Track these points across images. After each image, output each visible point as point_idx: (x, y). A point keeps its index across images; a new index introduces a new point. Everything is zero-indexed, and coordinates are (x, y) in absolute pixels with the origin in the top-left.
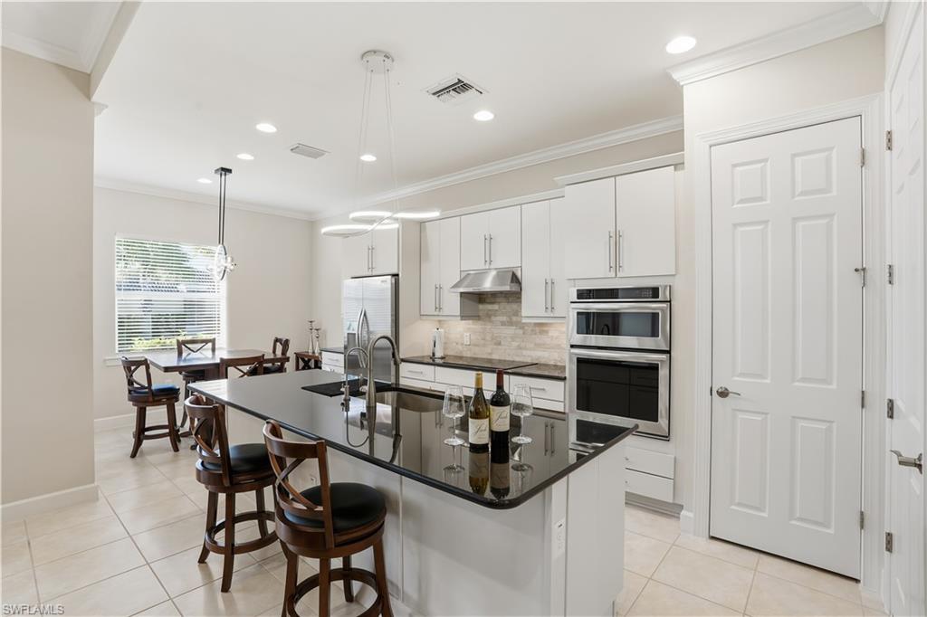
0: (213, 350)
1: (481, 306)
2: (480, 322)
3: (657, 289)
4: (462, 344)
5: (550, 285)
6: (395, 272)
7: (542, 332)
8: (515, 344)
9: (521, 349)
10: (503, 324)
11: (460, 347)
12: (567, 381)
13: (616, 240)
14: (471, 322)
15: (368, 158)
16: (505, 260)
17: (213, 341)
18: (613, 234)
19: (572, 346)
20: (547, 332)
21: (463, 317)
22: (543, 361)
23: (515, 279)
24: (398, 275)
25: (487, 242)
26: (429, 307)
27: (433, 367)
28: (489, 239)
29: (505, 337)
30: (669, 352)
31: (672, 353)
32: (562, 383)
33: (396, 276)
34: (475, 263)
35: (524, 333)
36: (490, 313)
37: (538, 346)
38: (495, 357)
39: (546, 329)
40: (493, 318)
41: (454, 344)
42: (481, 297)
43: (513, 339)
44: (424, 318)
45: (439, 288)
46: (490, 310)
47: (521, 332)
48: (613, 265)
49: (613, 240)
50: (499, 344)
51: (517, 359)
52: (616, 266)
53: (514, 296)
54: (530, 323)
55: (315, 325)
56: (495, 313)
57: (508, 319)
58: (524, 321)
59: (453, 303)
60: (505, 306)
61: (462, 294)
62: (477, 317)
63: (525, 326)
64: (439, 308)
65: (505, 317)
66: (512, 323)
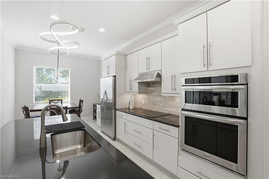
0: (62, 103)
1: (148, 88)
2: (148, 95)
3: (237, 76)
4: (142, 104)
5: (174, 78)
6: (114, 75)
7: (173, 100)
8: (161, 105)
9: (163, 107)
10: (157, 96)
11: (141, 105)
12: (180, 127)
13: (207, 49)
14: (145, 95)
15: (102, 30)
16: (155, 68)
17: (62, 100)
18: (205, 45)
19: (183, 110)
20: (175, 100)
21: (140, 93)
22: (173, 113)
23: (159, 76)
24: (116, 76)
25: (148, 60)
26: (128, 89)
27: (126, 113)
28: (148, 59)
29: (157, 102)
30: (246, 119)
31: (249, 119)
32: (177, 129)
34: (144, 70)
35: (165, 100)
36: (152, 91)
37: (171, 106)
38: (154, 110)
39: (174, 98)
40: (153, 93)
41: (139, 103)
42: (148, 84)
43: (160, 102)
44: (127, 93)
45: (131, 81)
46: (151, 90)
47: (163, 99)
48: (206, 63)
49: (205, 49)
50: (155, 104)
51: (162, 111)
52: (208, 64)
54: (168, 96)
56: (154, 91)
57: (159, 94)
58: (162, 95)
59: (136, 87)
60: (157, 88)
61: (139, 83)
62: (146, 93)
63: (164, 97)
64: (131, 89)
65: (157, 93)
66: (160, 96)
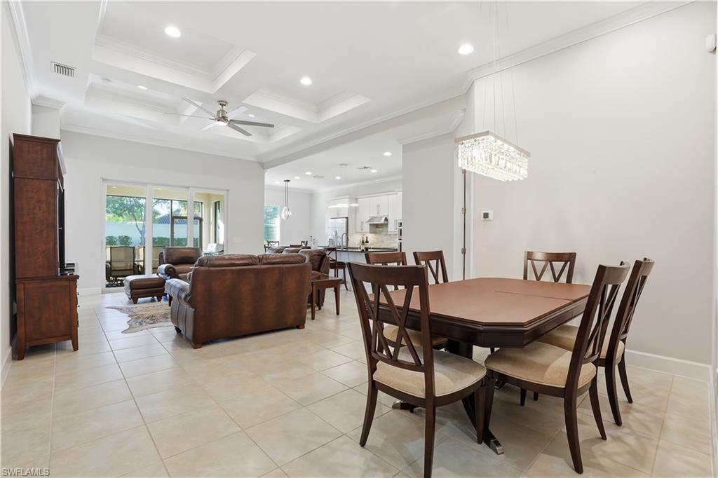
1: (377, 229)
6: (347, 216)
14: (374, 234)
15: (338, 178)
16: (384, 214)
21: (371, 233)
23: (386, 219)
26: (359, 229)
28: (379, 206)
33: (347, 218)
34: (374, 214)
35: (390, 238)
36: (380, 231)
40: (381, 233)
42: (377, 226)
43: (387, 240)
45: (362, 223)
50: (383, 242)
53: (385, 225)
54: (392, 234)
55: (313, 238)
56: (382, 231)
58: (389, 233)
59: (367, 228)
60: (385, 229)
61: (370, 225)
62: (376, 233)
63: (390, 235)
64: (362, 229)
65: (385, 233)
66: (386, 235)
